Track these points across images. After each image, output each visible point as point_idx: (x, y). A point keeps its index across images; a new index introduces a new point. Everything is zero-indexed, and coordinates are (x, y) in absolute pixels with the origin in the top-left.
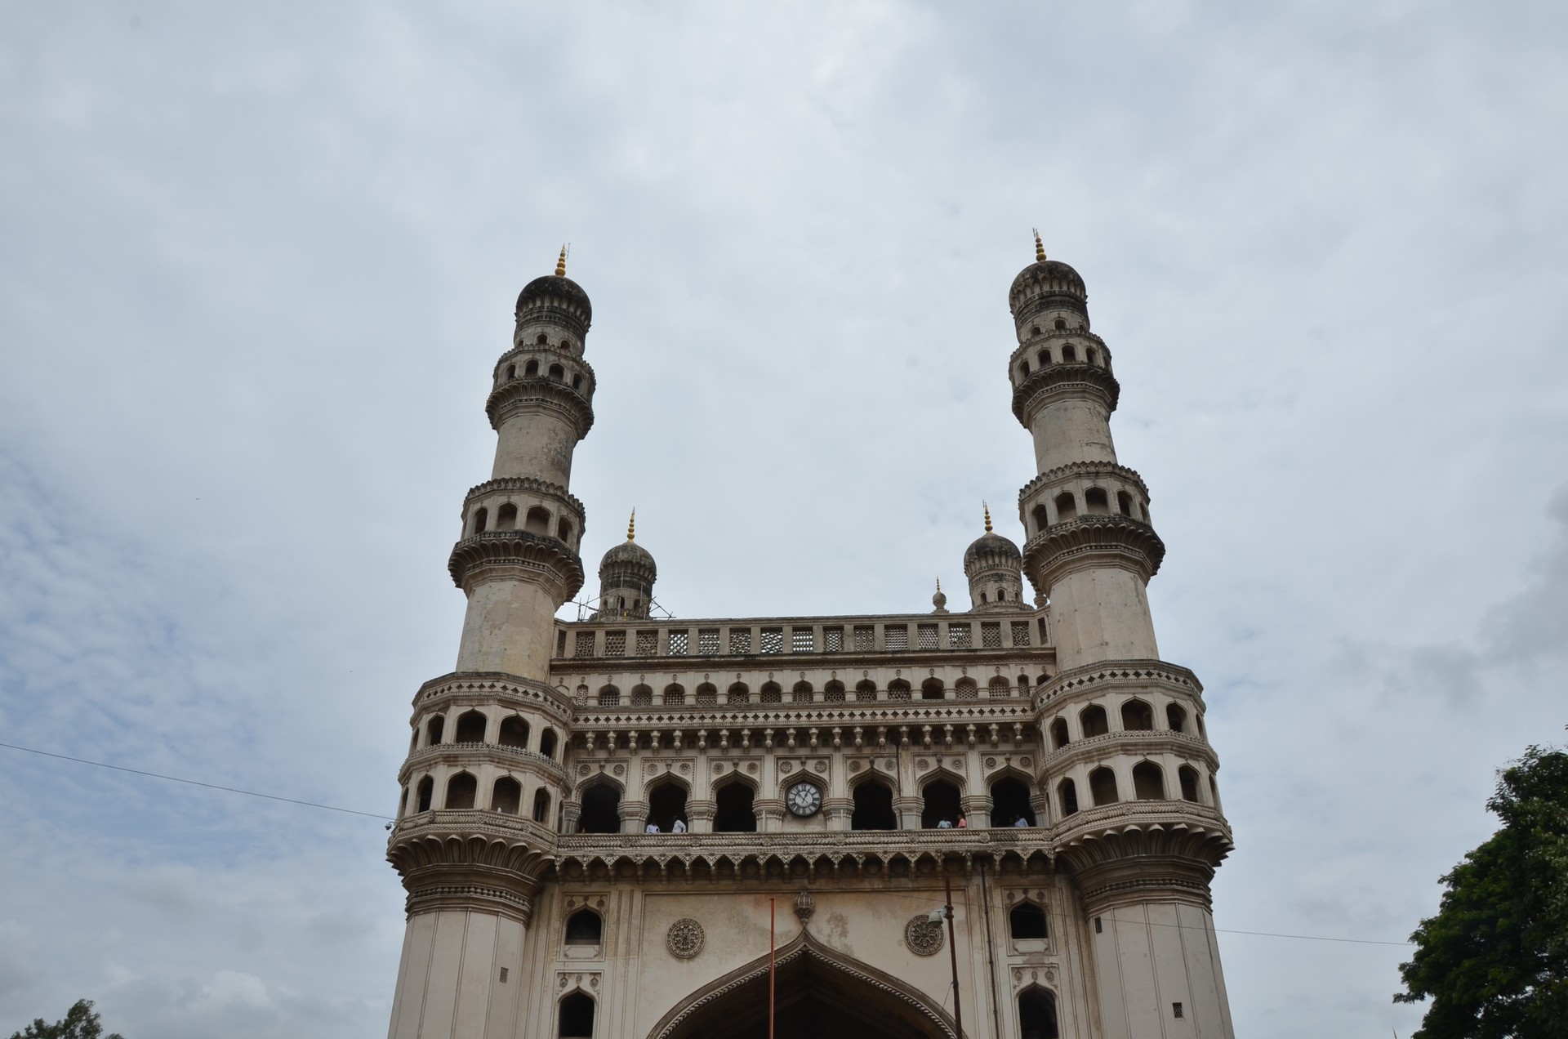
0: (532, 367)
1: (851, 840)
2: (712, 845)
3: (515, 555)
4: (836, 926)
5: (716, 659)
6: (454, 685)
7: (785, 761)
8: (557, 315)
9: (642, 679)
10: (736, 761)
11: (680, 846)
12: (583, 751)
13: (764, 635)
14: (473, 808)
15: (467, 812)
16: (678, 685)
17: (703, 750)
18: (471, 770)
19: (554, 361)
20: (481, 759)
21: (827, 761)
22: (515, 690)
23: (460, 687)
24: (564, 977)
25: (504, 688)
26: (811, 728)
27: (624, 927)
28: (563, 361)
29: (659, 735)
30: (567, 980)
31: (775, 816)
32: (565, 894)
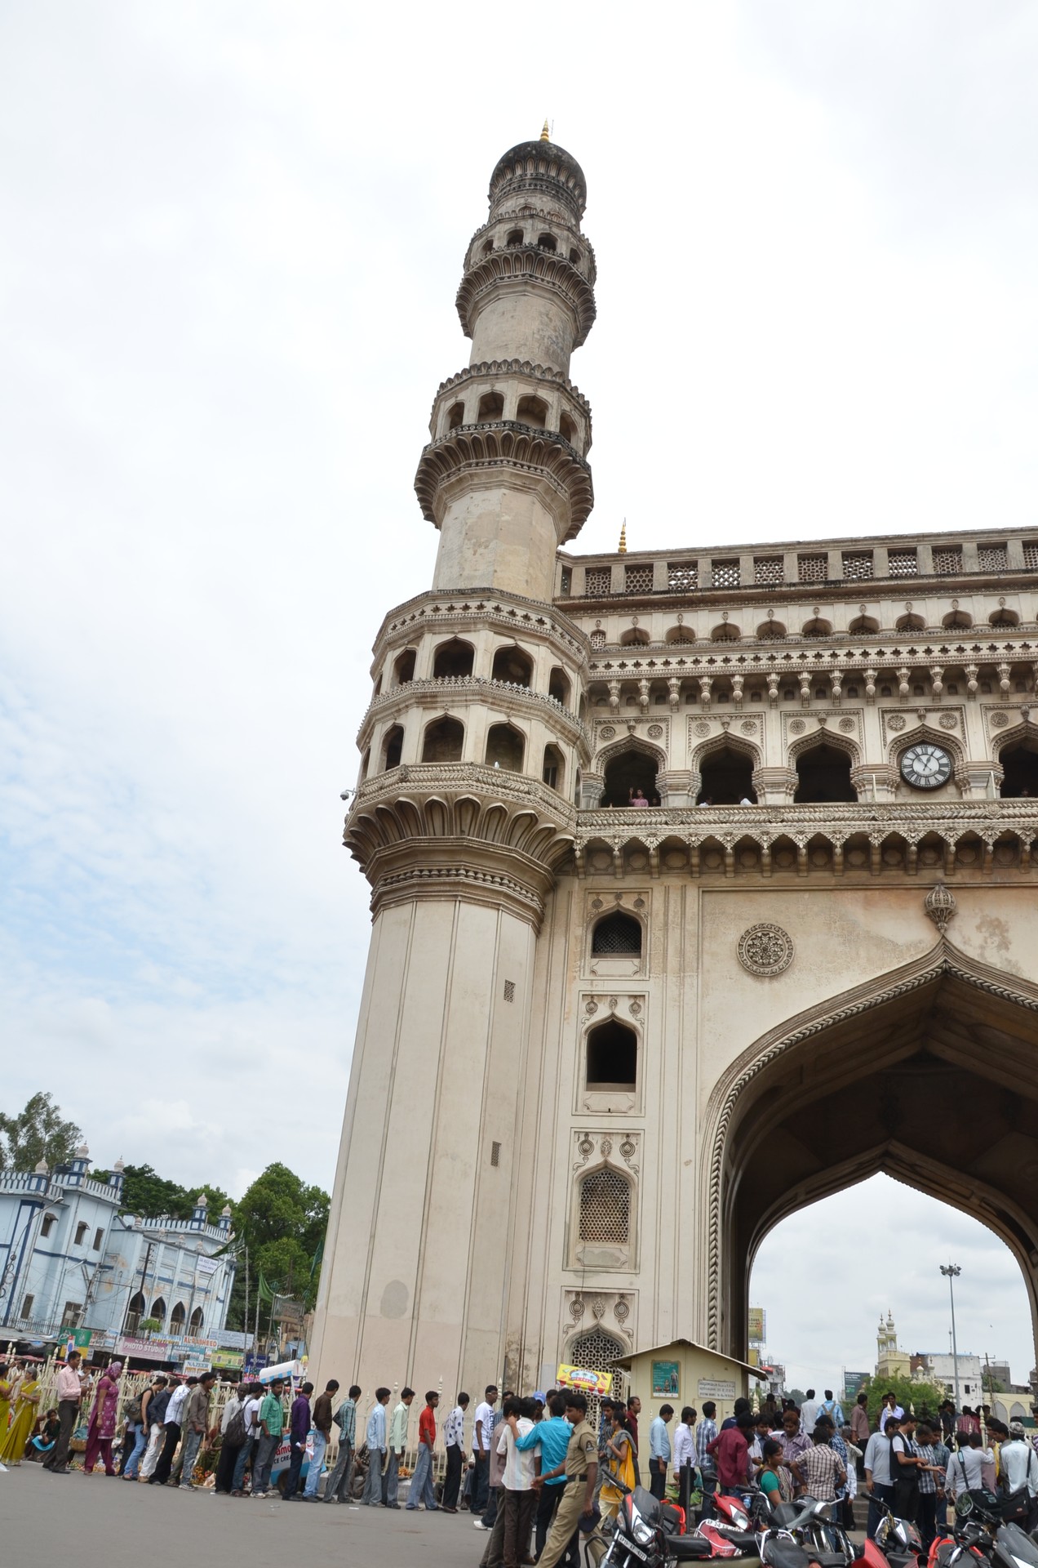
0: (516, 237)
1: (1011, 811)
2: (799, 821)
3: (504, 455)
4: (991, 935)
5: (784, 589)
6: (428, 610)
7: (894, 715)
8: (544, 183)
9: (680, 620)
10: (824, 716)
11: (753, 821)
12: (603, 708)
13: (846, 562)
14: (460, 760)
15: (453, 766)
16: (730, 625)
17: (773, 702)
18: (456, 713)
19: (543, 229)
20: (468, 698)
21: (957, 714)
22: (512, 613)
23: (437, 609)
24: (592, 1000)
25: (497, 609)
26: (932, 667)
27: (674, 935)
28: (555, 231)
29: (710, 682)
30: (596, 1005)
31: (885, 787)
32: (588, 891)
